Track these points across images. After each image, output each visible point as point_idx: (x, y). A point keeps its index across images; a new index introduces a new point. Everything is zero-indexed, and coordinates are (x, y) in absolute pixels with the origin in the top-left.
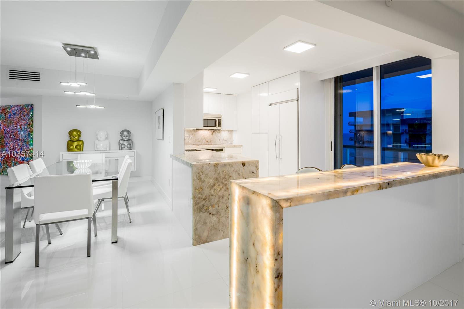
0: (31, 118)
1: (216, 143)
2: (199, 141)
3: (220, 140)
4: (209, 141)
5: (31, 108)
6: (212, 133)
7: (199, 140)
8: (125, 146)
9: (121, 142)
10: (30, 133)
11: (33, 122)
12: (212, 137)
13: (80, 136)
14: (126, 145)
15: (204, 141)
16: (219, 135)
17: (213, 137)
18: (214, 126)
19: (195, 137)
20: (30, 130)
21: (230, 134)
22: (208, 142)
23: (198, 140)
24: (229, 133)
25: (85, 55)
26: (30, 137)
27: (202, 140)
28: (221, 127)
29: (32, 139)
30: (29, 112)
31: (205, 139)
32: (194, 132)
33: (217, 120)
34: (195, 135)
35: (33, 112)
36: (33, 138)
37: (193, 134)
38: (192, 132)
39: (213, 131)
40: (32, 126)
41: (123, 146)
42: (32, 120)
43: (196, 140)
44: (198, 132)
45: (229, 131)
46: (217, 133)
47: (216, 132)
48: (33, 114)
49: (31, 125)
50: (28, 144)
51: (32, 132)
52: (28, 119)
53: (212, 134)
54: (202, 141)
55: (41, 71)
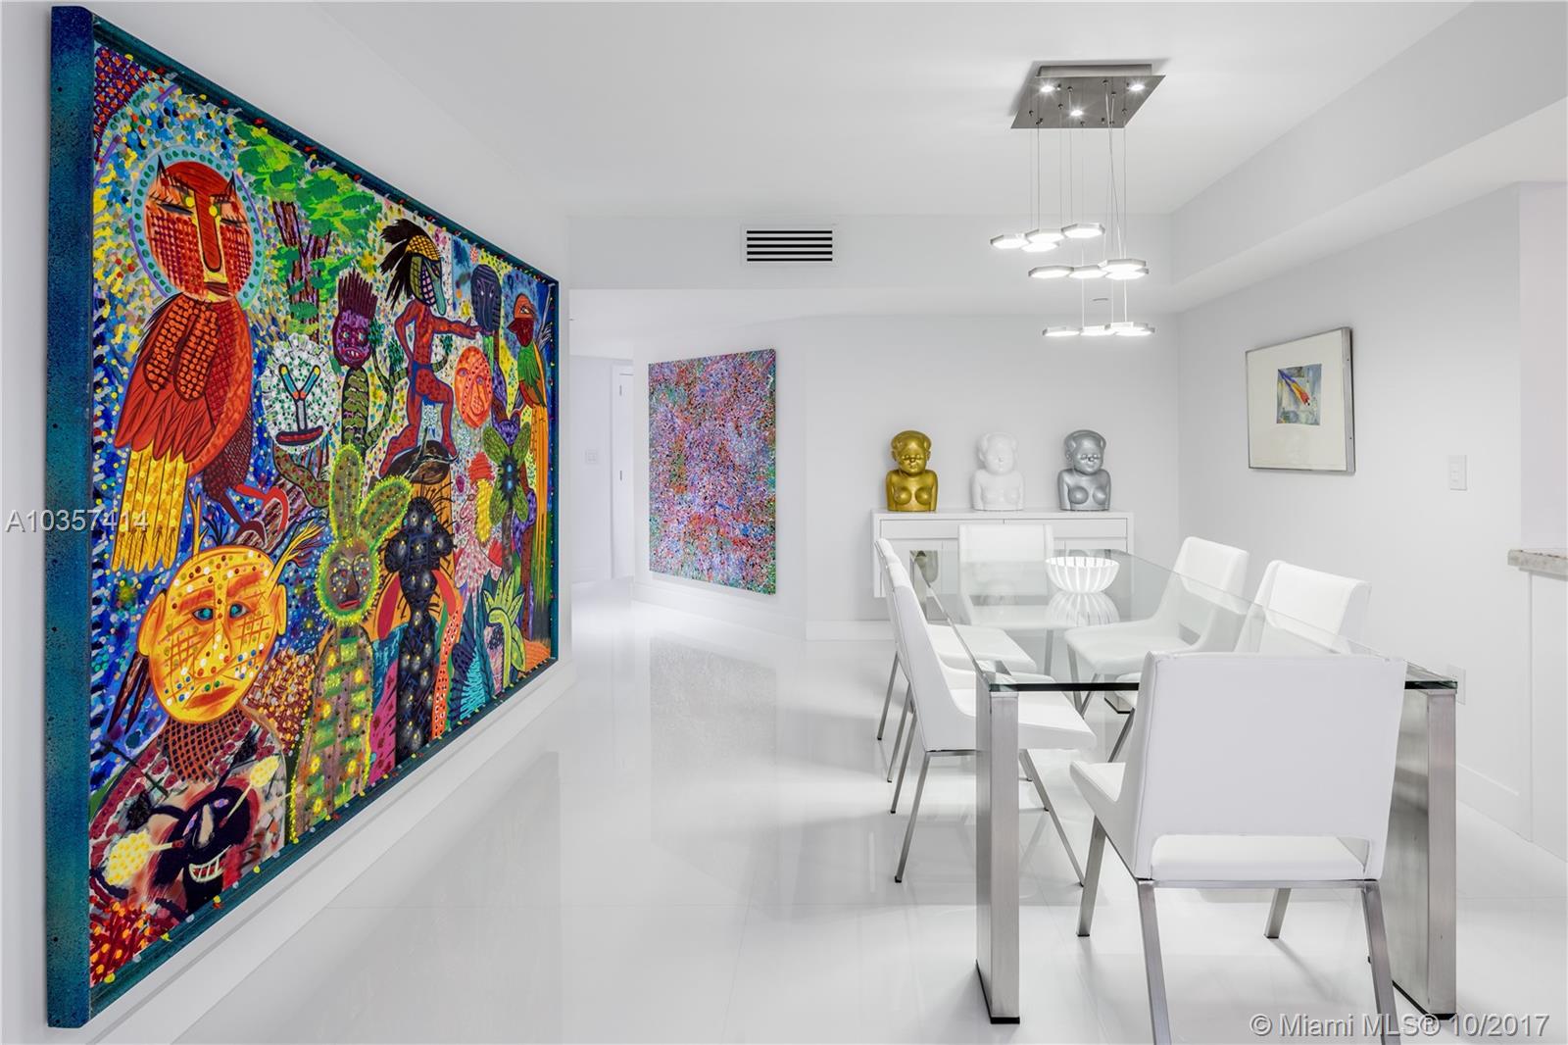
0: (771, 393)
5: (768, 360)
8: (1087, 498)
9: (1069, 479)
10: (768, 445)
11: (777, 408)
13: (926, 454)
14: (1091, 493)
20: (767, 434)
25: (1085, 111)
26: (769, 458)
29: (774, 464)
30: (764, 375)
35: (774, 376)
36: (777, 461)
40: (773, 424)
41: (1079, 496)
42: (773, 401)
48: (774, 381)
49: (769, 420)
50: (761, 483)
51: (774, 441)
52: (761, 399)
55: (834, 224)
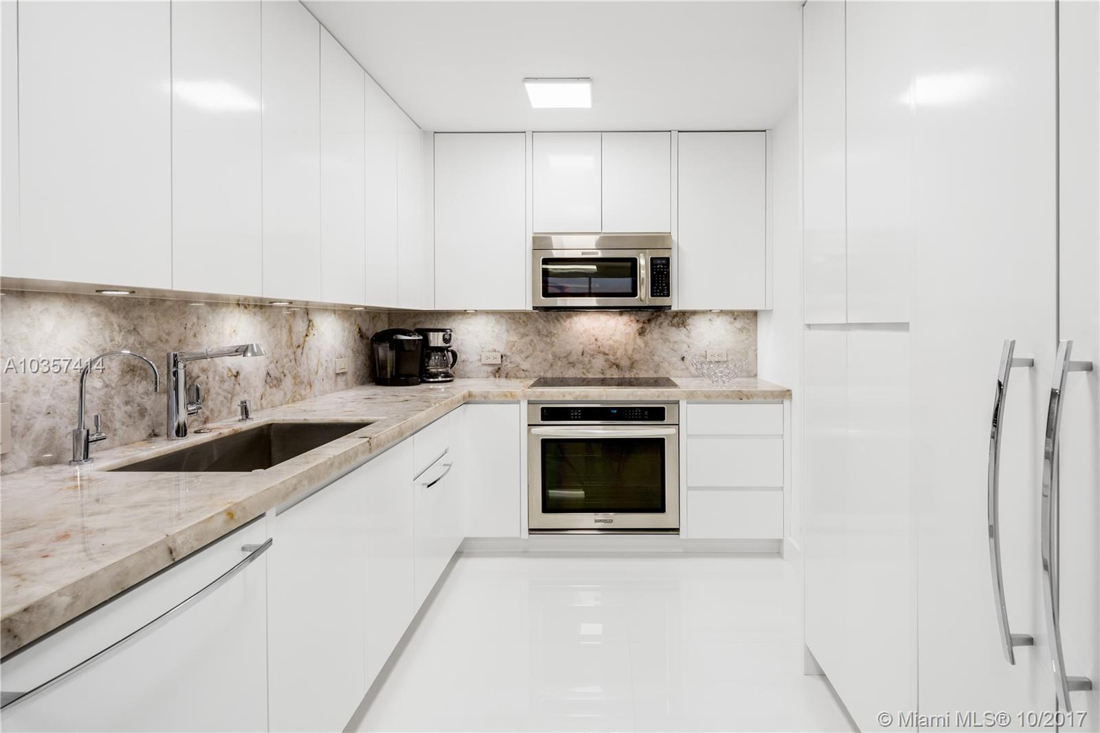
1: (662, 374)
2: (572, 364)
3: (683, 359)
4: (625, 363)
6: (641, 325)
7: (571, 360)
12: (643, 345)
15: (599, 362)
16: (677, 335)
17: (646, 344)
18: (630, 290)
19: (552, 344)
21: (741, 330)
22: (618, 366)
23: (566, 357)
24: (739, 324)
27: (586, 359)
28: (668, 295)
31: (605, 354)
32: (548, 321)
33: (643, 263)
34: (550, 334)
37: (545, 332)
38: (536, 321)
39: (644, 315)
43: (556, 357)
44: (568, 321)
45: (734, 315)
46: (665, 324)
47: (660, 320)
53: (641, 333)
54: (590, 362)
